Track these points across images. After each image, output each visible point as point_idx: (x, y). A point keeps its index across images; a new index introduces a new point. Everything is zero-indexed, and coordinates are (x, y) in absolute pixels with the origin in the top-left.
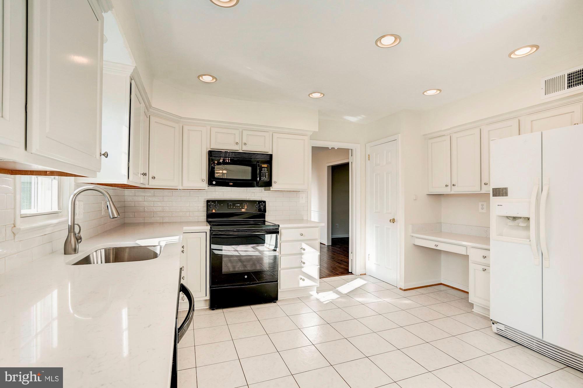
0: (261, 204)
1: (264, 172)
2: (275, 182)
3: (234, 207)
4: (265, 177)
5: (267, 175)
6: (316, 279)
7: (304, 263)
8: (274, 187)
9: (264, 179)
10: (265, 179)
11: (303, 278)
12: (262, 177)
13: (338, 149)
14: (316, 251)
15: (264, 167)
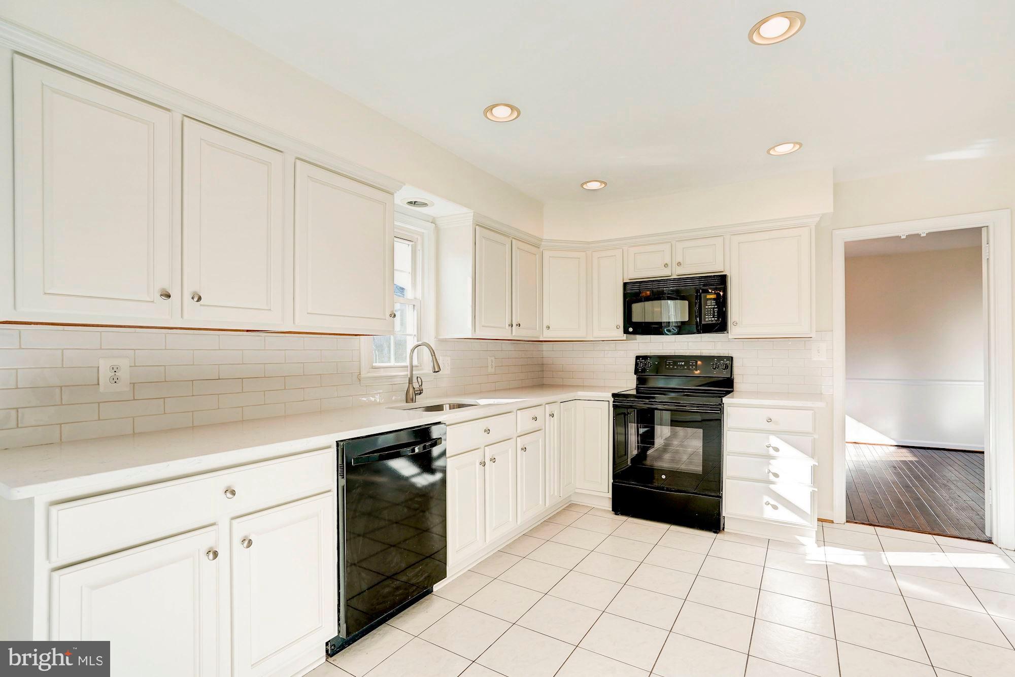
0: (722, 362)
1: (709, 307)
2: (735, 324)
3: (675, 367)
4: (712, 316)
5: (716, 312)
6: (808, 514)
7: (776, 475)
8: (734, 330)
9: (710, 319)
10: (713, 319)
11: (773, 502)
12: (707, 317)
13: (929, 234)
14: (806, 456)
15: (710, 299)
